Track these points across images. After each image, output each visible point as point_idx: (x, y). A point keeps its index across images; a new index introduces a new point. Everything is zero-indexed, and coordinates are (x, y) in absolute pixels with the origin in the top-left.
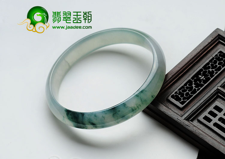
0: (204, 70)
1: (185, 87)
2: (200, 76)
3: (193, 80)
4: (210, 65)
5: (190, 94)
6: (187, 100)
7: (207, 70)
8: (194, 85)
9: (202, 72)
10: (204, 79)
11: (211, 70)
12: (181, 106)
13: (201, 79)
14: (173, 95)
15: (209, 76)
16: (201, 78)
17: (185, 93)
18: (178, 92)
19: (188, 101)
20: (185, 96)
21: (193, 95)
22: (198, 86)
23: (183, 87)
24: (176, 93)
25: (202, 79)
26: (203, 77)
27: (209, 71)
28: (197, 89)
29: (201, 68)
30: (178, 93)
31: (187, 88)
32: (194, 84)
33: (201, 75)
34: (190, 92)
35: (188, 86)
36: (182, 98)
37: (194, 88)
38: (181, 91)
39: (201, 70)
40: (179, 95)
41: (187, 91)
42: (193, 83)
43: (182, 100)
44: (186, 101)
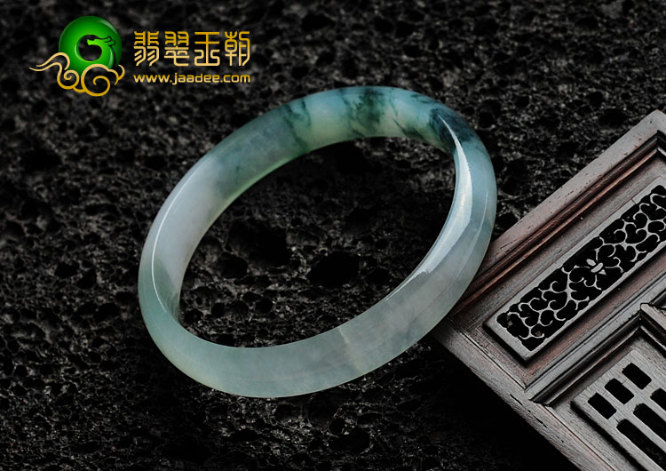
0: (604, 244)
1: (544, 292)
2: (590, 262)
3: (569, 273)
4: (623, 230)
5: (555, 316)
6: (547, 336)
7: (614, 245)
8: (569, 291)
9: (597, 250)
10: (603, 272)
11: (625, 245)
12: (526, 353)
13: (593, 271)
14: (505, 315)
15: (618, 266)
16: (593, 267)
17: (540, 312)
18: (519, 306)
19: (547, 341)
20: (539, 322)
21: (565, 321)
22: (581, 292)
23: (535, 292)
24: (514, 308)
25: (597, 273)
26: (601, 265)
27: (619, 248)
28: (577, 302)
29: (595, 234)
30: (518, 311)
31: (549, 295)
32: (571, 285)
33: (594, 259)
34: (556, 312)
35: (551, 289)
36: (530, 328)
37: (570, 298)
38: (529, 304)
39: (595, 242)
40: (524, 317)
41: (549, 308)
42: (569, 281)
43: (530, 335)
44: (542, 340)
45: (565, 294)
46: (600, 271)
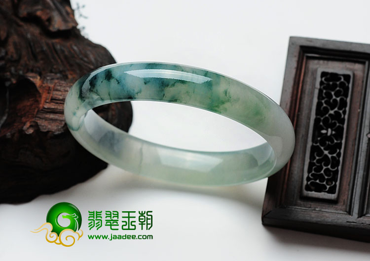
0: (322, 119)
1: (315, 161)
2: (324, 131)
3: (318, 144)
4: (325, 105)
5: (331, 169)
6: (336, 182)
7: (327, 115)
8: (326, 152)
9: (321, 123)
10: (334, 132)
11: (332, 112)
12: (333, 196)
13: (328, 135)
14: (307, 185)
15: (338, 124)
16: (327, 133)
17: (322, 172)
18: (310, 176)
19: (338, 183)
20: (326, 177)
21: (338, 168)
22: (333, 149)
23: (311, 165)
24: (308, 179)
25: (331, 134)
26: (330, 130)
27: (331, 115)
28: (335, 155)
29: (313, 116)
30: (311, 179)
31: (318, 161)
32: (325, 149)
33: (323, 129)
34: (329, 167)
35: (317, 158)
36: (325, 183)
37: (330, 156)
38: (313, 172)
39: (317, 121)
40: (317, 180)
41: (324, 168)
42: (322, 148)
43: (328, 187)
44: (335, 185)
45: (326, 156)
46: (332, 132)
